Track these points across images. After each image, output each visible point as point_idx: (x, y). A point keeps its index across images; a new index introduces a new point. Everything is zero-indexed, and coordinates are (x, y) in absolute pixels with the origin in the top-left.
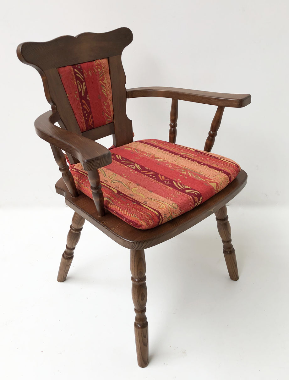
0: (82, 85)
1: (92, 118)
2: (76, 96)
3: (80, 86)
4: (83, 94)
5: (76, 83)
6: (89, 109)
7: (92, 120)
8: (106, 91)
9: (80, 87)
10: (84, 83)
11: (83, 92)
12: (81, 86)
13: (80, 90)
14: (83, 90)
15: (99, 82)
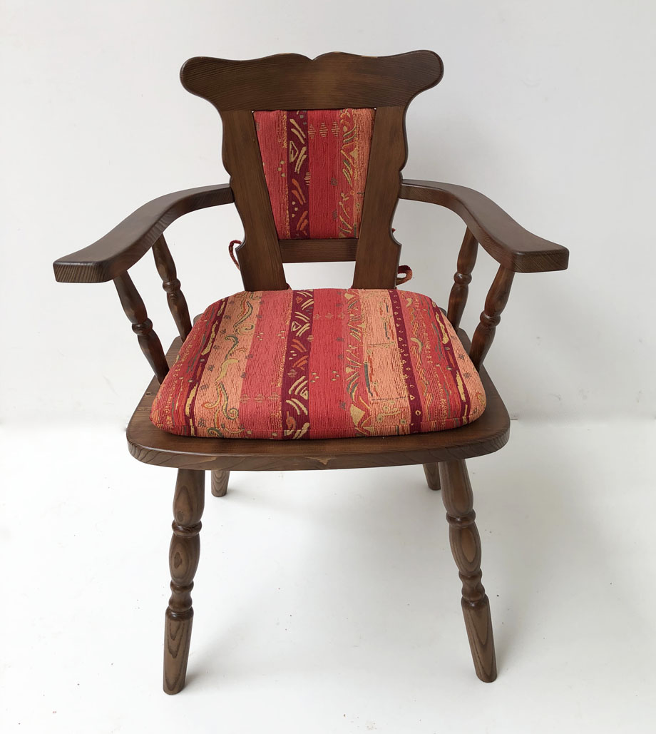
0: (300, 152)
1: (307, 217)
2: (280, 169)
3: (295, 152)
4: (297, 169)
5: (285, 145)
6: (304, 199)
7: (306, 221)
8: (351, 173)
9: (294, 154)
10: (304, 149)
11: (297, 164)
12: (297, 153)
13: (292, 159)
14: (298, 161)
15: (339, 151)
